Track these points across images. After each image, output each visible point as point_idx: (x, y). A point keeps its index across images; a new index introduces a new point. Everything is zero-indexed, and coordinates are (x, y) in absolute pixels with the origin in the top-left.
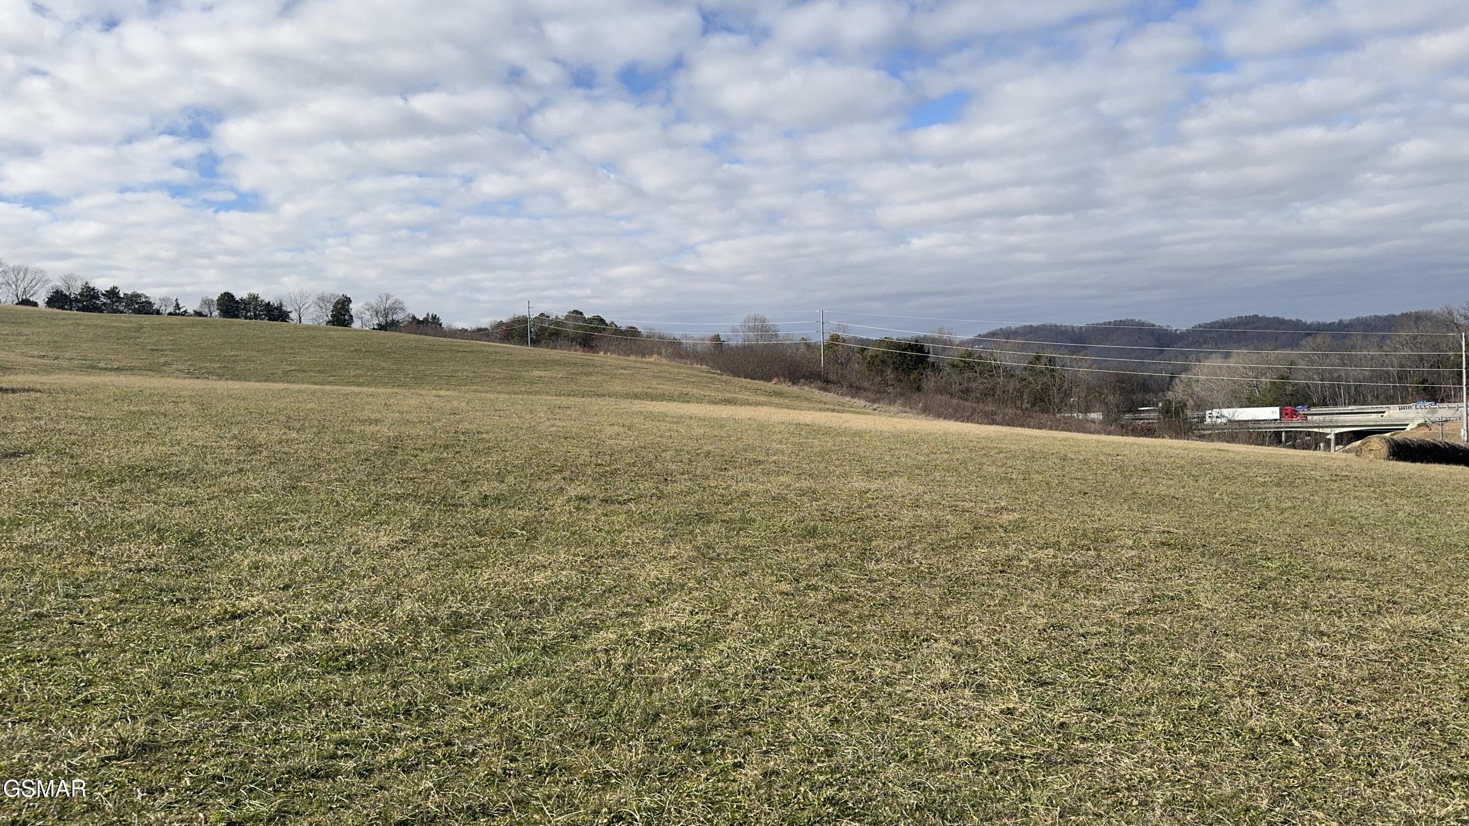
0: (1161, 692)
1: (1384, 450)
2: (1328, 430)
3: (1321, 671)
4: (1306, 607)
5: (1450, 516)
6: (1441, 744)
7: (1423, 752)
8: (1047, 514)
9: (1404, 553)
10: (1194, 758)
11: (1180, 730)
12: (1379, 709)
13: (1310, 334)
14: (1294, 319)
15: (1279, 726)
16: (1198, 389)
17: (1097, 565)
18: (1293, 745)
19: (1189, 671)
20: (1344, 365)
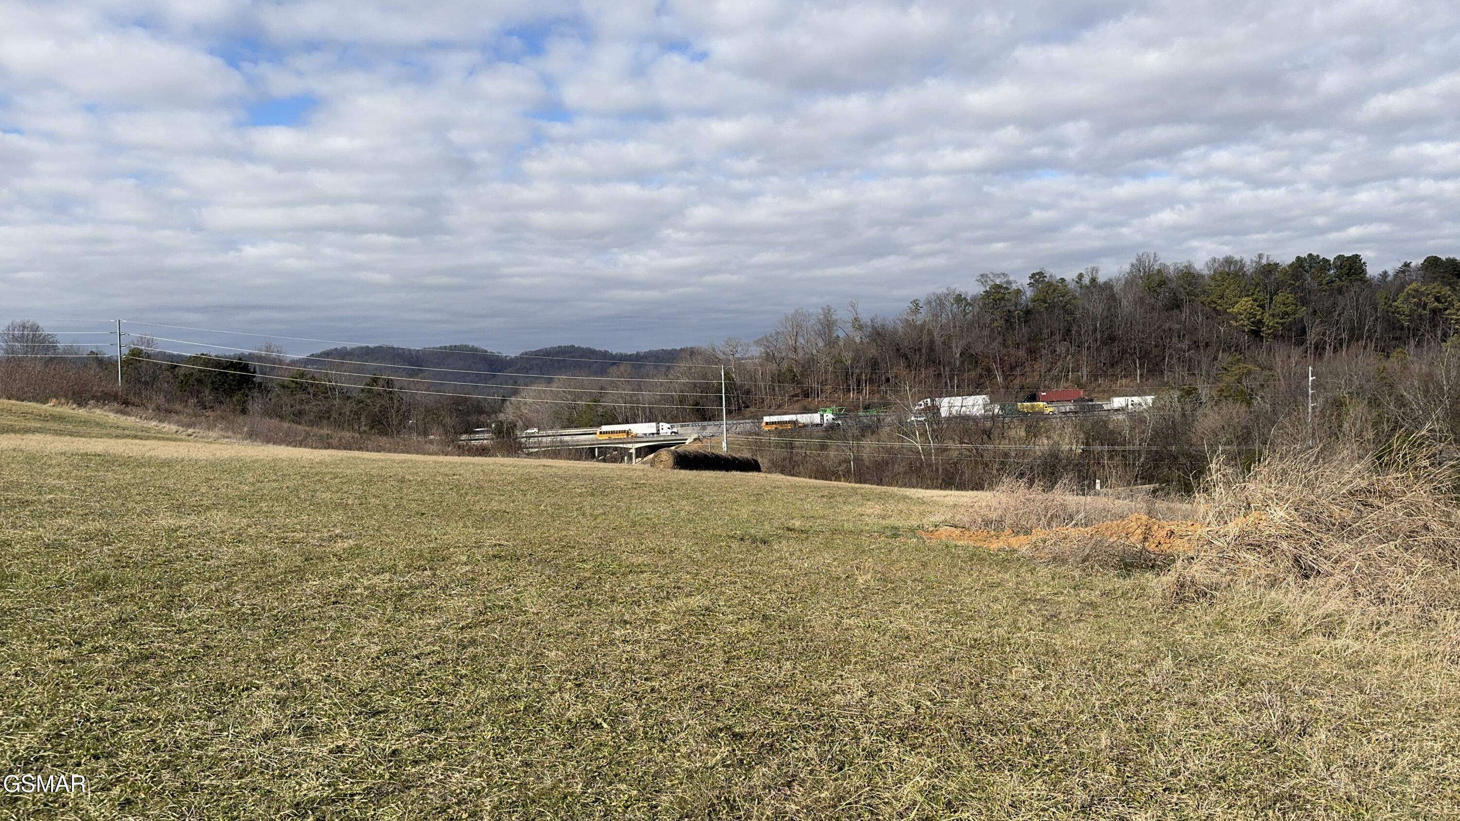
0: (491, 700)
1: (671, 462)
2: (629, 446)
3: (625, 656)
4: (613, 600)
5: (716, 512)
6: (711, 703)
7: (699, 712)
8: (384, 538)
9: (685, 545)
10: (520, 758)
11: (507, 734)
12: (668, 682)
13: (615, 364)
14: (602, 350)
15: (592, 712)
16: (526, 411)
17: (433, 584)
18: (602, 727)
19: (516, 675)
20: (642, 390)
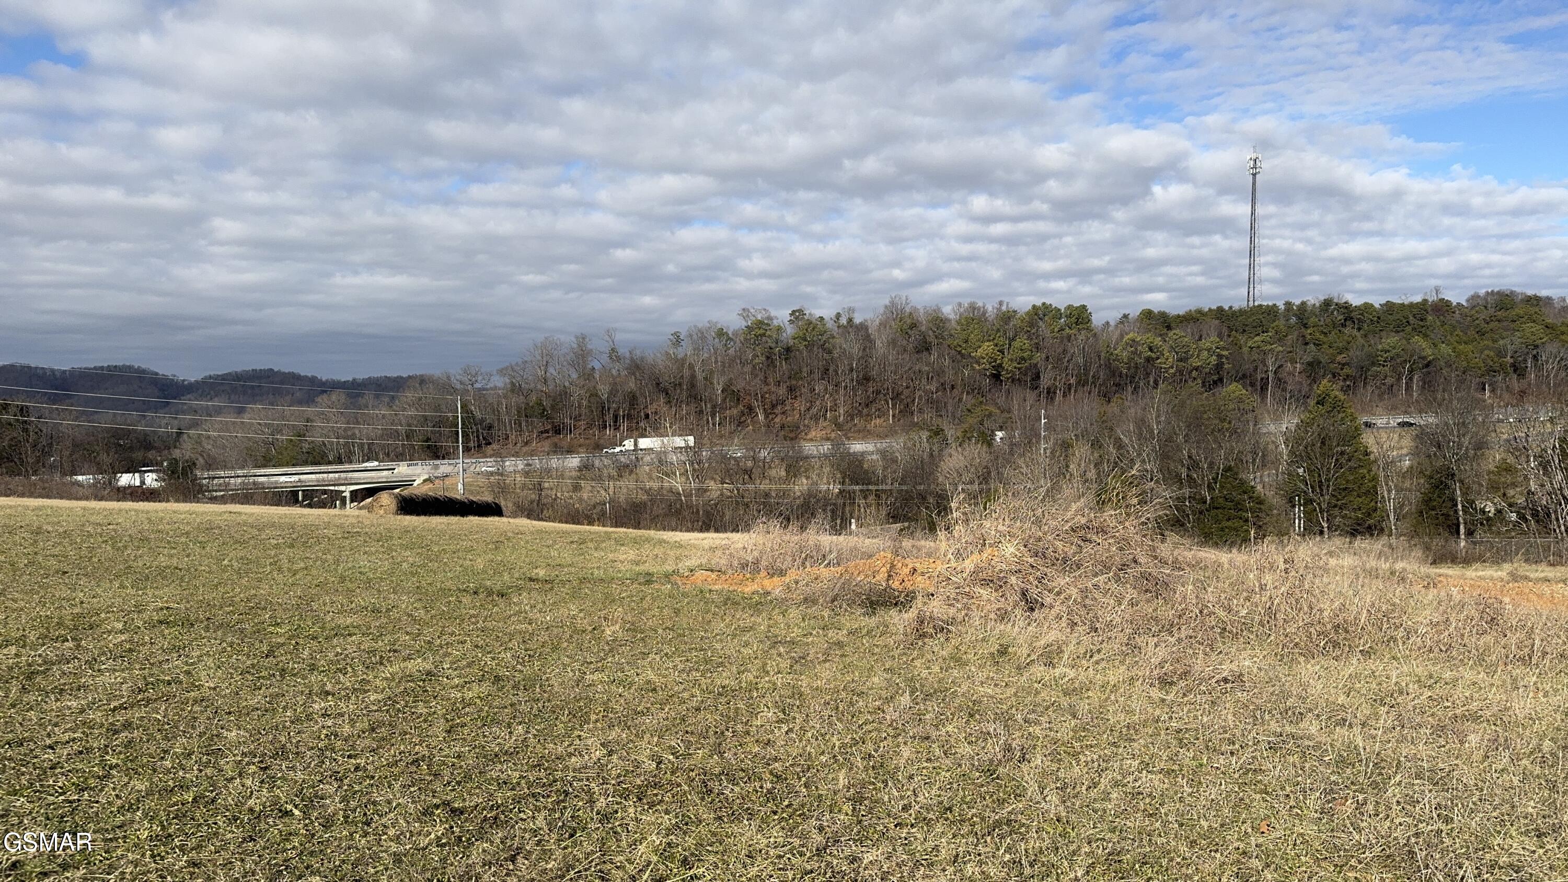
0: (149, 793)
1: (393, 506)
2: (342, 488)
3: (324, 732)
4: (313, 668)
5: (446, 563)
6: (427, 777)
7: (412, 789)
8: (8, 604)
9: (405, 602)
10: (185, 858)
11: (170, 831)
12: (376, 758)
13: (326, 392)
14: (309, 375)
15: (280, 798)
16: (210, 447)
17: (76, 657)
18: (293, 814)
19: (184, 762)
20: (358, 423)
